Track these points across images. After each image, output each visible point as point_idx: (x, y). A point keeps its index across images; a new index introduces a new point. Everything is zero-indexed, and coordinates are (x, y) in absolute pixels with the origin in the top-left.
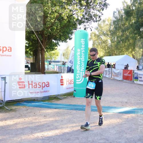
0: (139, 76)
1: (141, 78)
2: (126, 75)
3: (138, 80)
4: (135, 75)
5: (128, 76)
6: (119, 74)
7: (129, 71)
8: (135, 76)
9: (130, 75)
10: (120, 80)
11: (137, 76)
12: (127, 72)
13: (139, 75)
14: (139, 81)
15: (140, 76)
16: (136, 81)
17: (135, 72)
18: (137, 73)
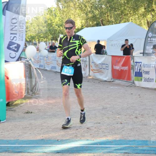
0: (143, 69)
1: (147, 73)
2: (117, 68)
3: (141, 79)
4: (137, 67)
5: (122, 71)
6: (104, 66)
7: (124, 59)
8: (137, 69)
9: (126, 68)
10: (106, 81)
11: (140, 70)
12: (119, 62)
13: (144, 66)
14: (143, 80)
15: (146, 69)
16: (138, 80)
17: (135, 61)
18: (139, 63)
